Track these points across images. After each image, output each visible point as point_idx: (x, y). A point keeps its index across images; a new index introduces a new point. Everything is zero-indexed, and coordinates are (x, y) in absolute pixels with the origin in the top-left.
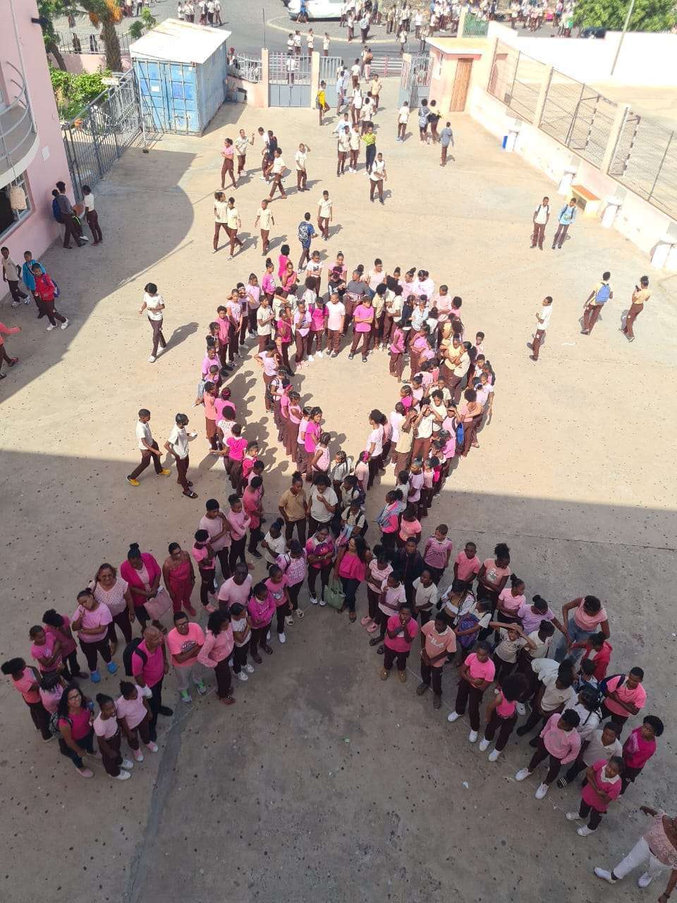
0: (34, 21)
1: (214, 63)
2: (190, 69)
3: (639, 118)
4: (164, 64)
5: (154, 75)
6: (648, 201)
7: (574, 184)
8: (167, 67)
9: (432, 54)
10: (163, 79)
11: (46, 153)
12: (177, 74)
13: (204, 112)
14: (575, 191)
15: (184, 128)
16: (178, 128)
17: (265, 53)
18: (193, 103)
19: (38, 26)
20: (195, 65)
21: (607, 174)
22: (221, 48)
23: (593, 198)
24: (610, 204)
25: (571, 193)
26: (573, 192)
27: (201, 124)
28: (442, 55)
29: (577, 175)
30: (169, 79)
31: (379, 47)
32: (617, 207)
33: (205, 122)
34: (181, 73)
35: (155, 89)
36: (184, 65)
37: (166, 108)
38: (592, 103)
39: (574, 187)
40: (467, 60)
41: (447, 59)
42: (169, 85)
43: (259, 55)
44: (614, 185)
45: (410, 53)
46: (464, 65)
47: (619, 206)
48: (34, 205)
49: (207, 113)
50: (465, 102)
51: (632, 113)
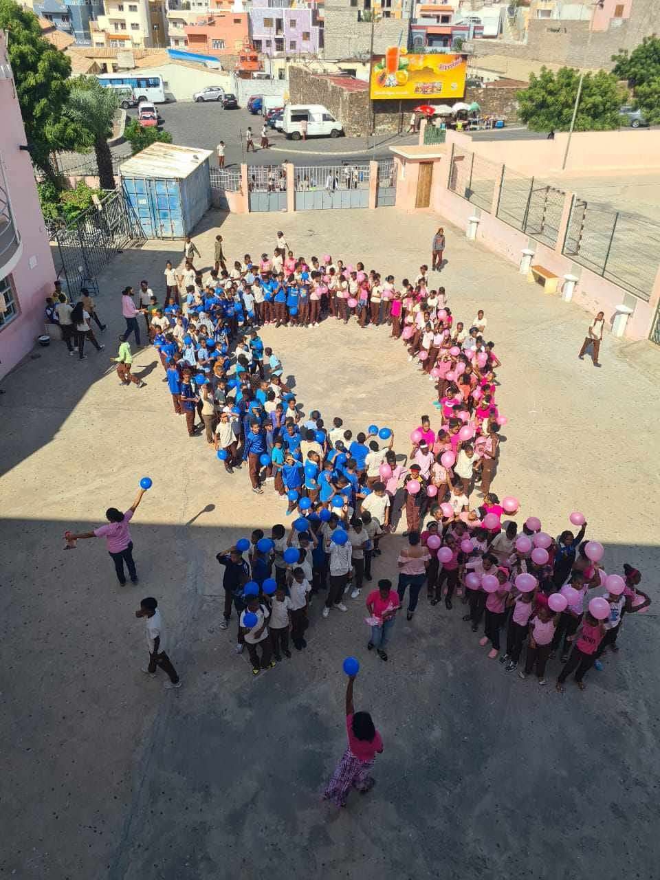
0: (22, 148)
1: (197, 177)
2: (174, 183)
3: (585, 204)
4: (150, 180)
5: (141, 190)
6: (602, 276)
7: (532, 265)
8: (153, 183)
9: (396, 160)
10: (149, 192)
11: (33, 262)
12: (162, 189)
13: (188, 220)
14: (536, 271)
15: (169, 234)
16: (164, 235)
17: (244, 167)
18: (178, 212)
19: (26, 153)
20: (180, 180)
21: (562, 254)
22: (204, 165)
23: (551, 276)
24: (567, 281)
25: (531, 273)
26: (533, 272)
27: (185, 230)
28: (404, 160)
29: (536, 256)
30: (154, 193)
31: (351, 158)
32: (574, 283)
33: (189, 228)
34: (165, 187)
35: (143, 202)
36: (168, 180)
37: (153, 218)
38: (543, 194)
39: (533, 267)
40: (427, 163)
41: (410, 163)
42: (155, 198)
43: (239, 169)
44: (569, 263)
45: (376, 160)
46: (426, 168)
47: (576, 282)
48: (20, 309)
49: (191, 221)
50: (429, 198)
51: (578, 200)
